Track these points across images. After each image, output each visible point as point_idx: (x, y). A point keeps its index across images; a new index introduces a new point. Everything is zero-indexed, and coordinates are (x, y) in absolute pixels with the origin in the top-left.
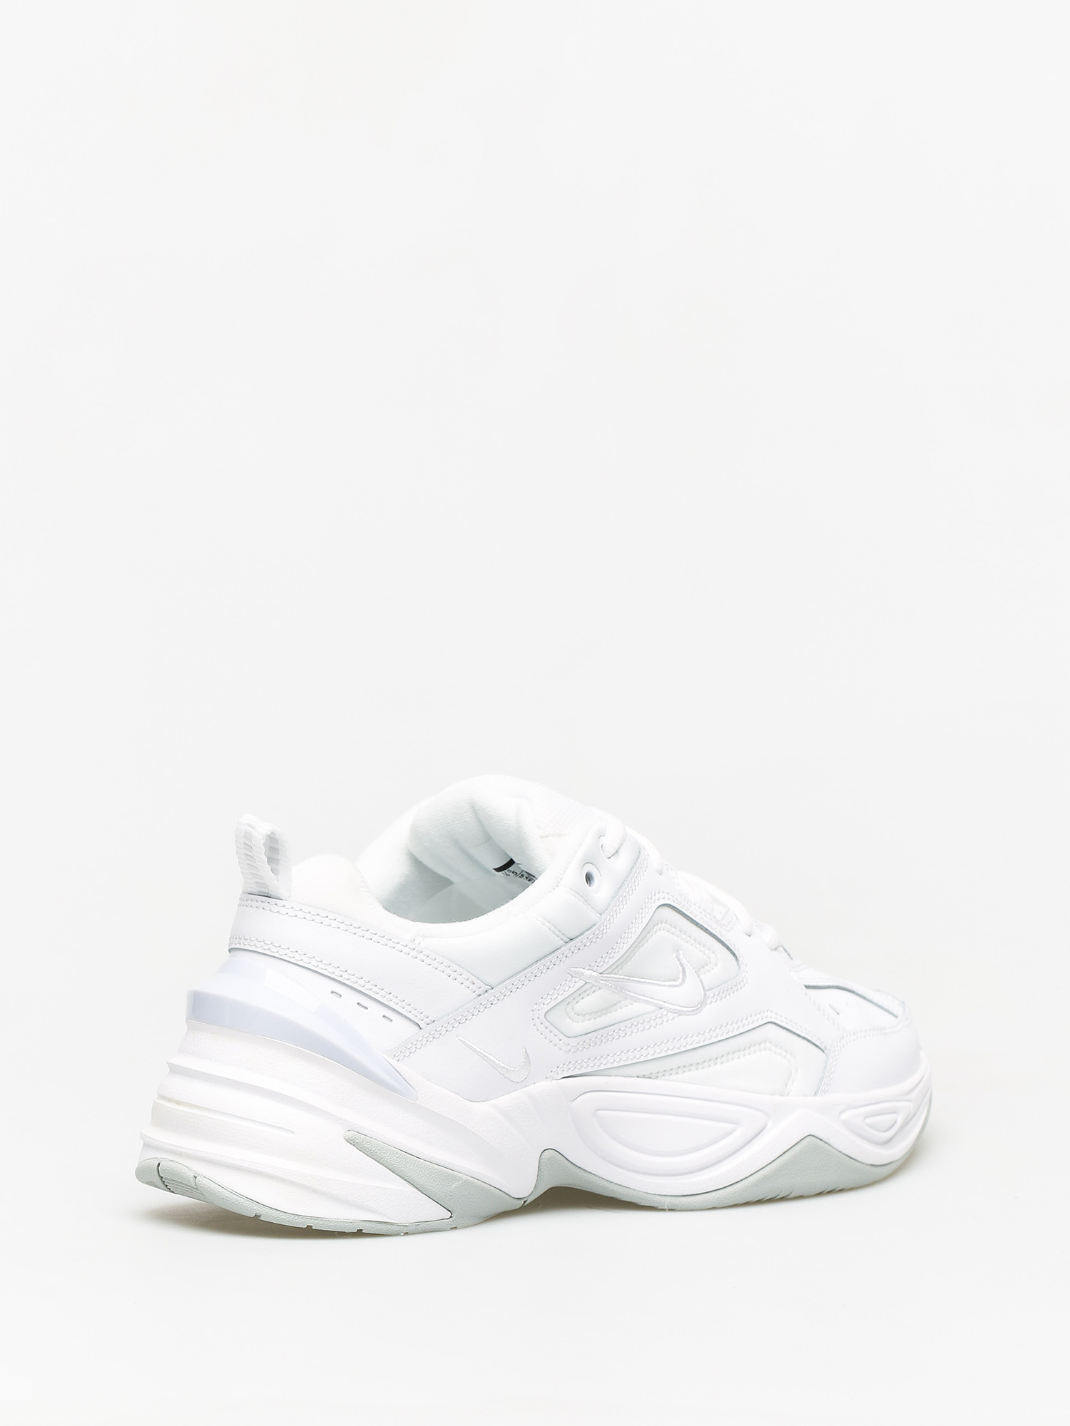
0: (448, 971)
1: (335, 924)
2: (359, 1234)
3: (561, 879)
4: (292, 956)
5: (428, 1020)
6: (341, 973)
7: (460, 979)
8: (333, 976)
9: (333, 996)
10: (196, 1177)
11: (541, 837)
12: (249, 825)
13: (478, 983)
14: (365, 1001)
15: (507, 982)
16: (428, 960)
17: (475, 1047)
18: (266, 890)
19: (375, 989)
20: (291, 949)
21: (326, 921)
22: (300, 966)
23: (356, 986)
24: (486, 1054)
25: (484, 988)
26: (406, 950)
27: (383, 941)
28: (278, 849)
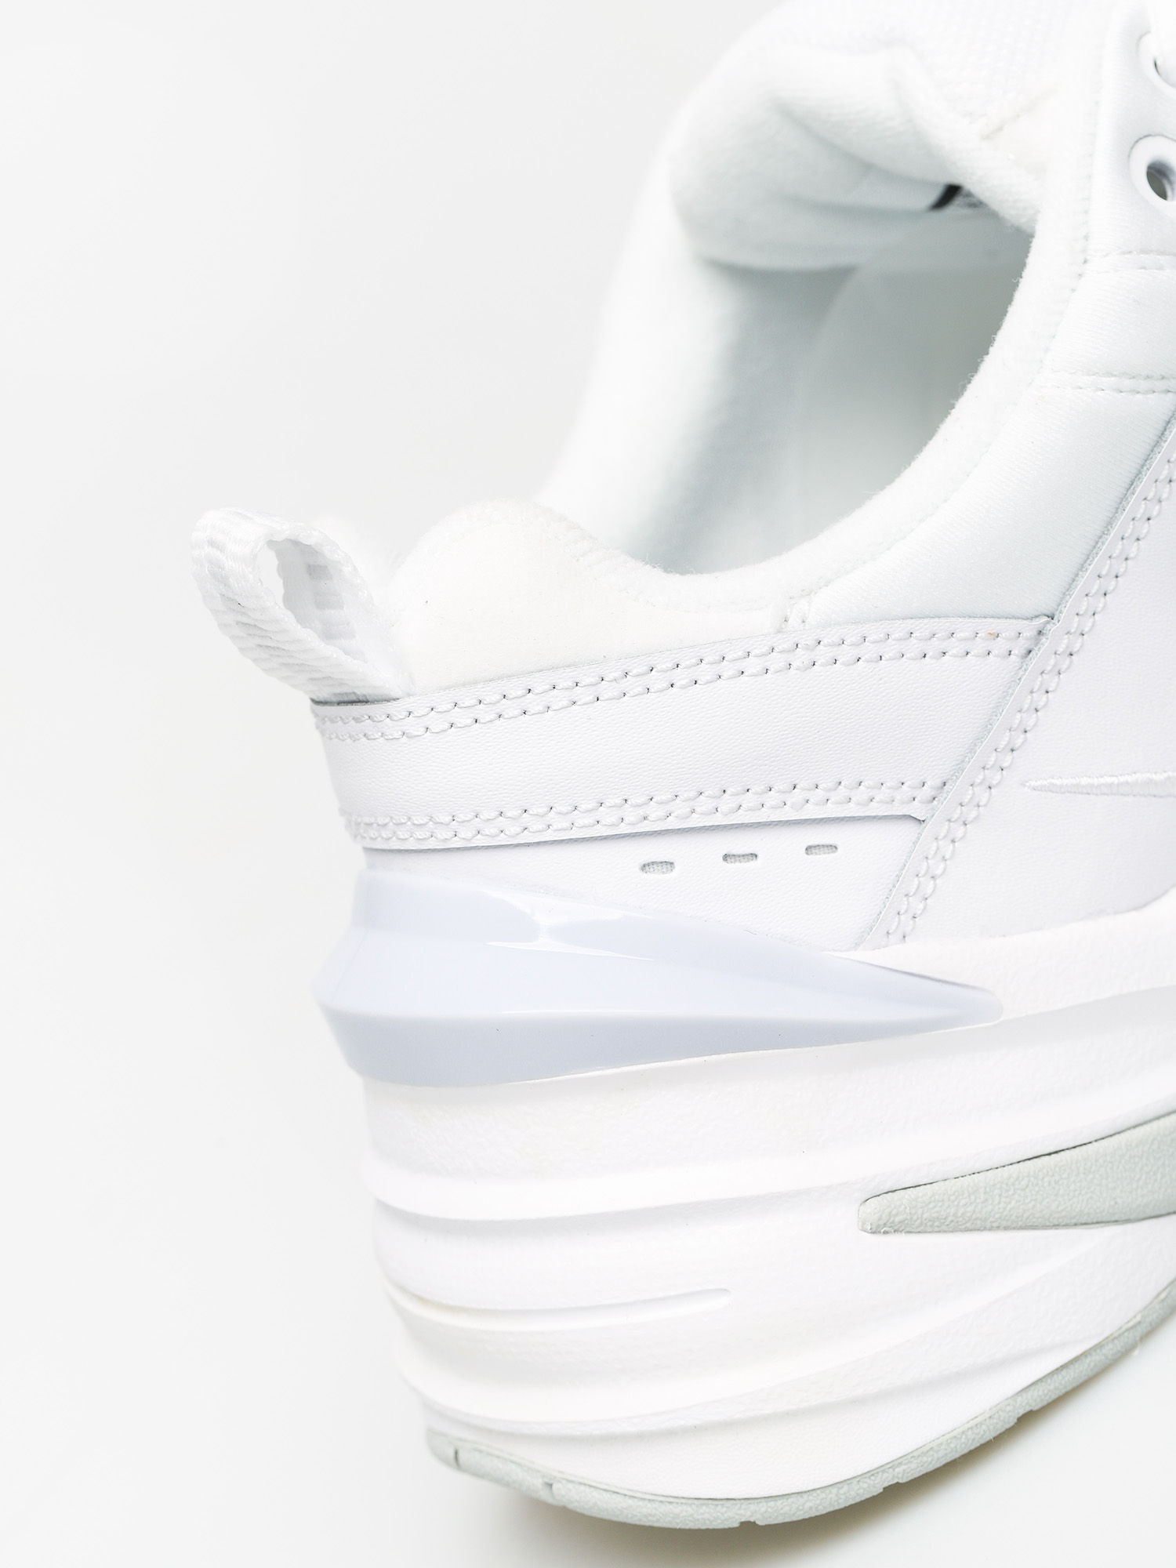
0: (914, 647)
1: (558, 699)
2: (1027, 1420)
3: (1086, 238)
4: (495, 831)
5: (927, 791)
6: (641, 812)
7: (955, 647)
8: (624, 829)
9: (653, 877)
10: (551, 1485)
11: (987, 137)
12: (212, 543)
13: (1008, 628)
14: (739, 843)
15: (1081, 582)
16: (846, 654)
17: (1084, 781)
18: (344, 689)
19: (749, 800)
20: (485, 815)
21: (533, 703)
22: (528, 845)
23: (696, 821)
24: (1122, 779)
25: (1029, 629)
26: (776, 661)
27: (704, 673)
28: (326, 567)
